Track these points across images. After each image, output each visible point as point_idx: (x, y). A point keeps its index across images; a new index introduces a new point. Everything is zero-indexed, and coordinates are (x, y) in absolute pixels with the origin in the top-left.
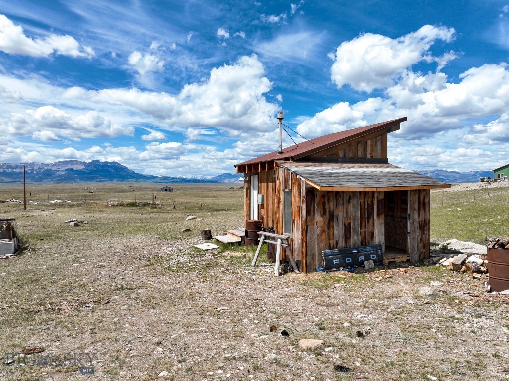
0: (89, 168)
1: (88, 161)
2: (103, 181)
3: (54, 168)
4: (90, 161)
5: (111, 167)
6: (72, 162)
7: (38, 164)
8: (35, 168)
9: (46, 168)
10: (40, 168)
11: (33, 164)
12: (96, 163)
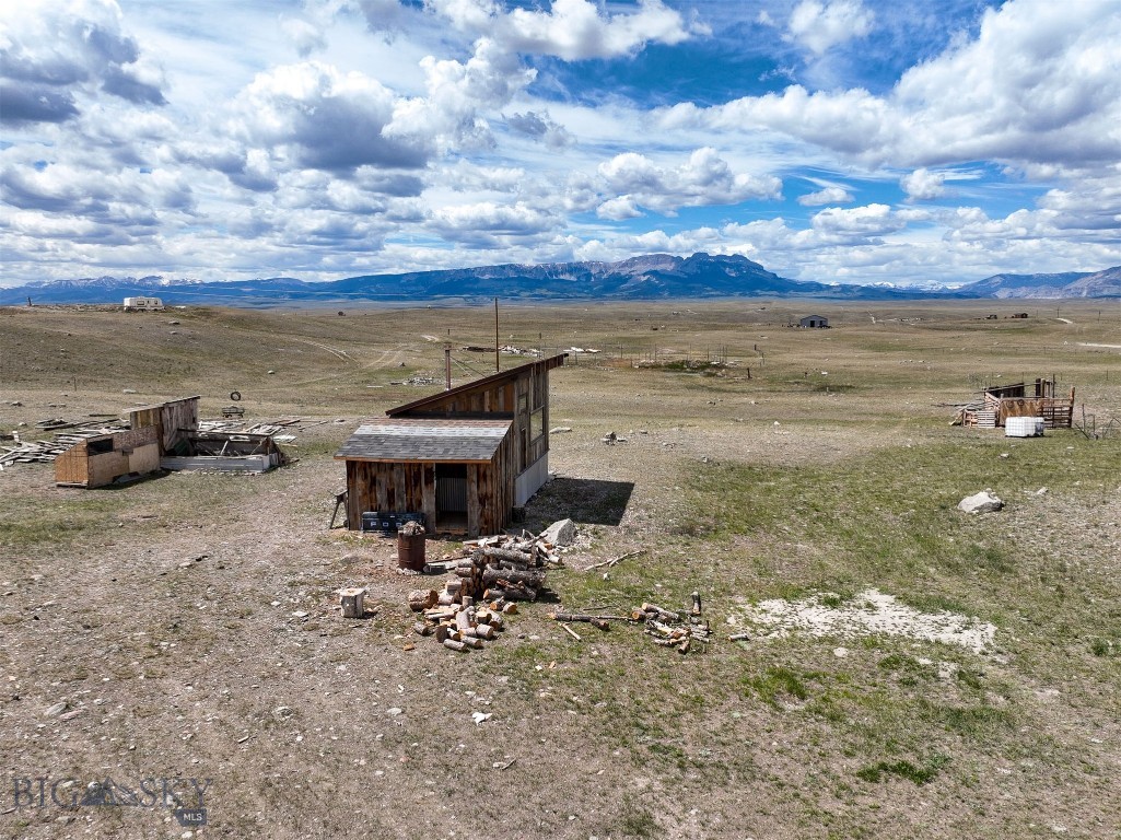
0: (688, 270)
1: (685, 256)
2: (712, 296)
3: (625, 272)
4: (691, 255)
5: (731, 266)
6: (659, 259)
7: (597, 264)
8: (593, 272)
9: (611, 272)
10: (601, 272)
11: (590, 264)
12: (700, 259)
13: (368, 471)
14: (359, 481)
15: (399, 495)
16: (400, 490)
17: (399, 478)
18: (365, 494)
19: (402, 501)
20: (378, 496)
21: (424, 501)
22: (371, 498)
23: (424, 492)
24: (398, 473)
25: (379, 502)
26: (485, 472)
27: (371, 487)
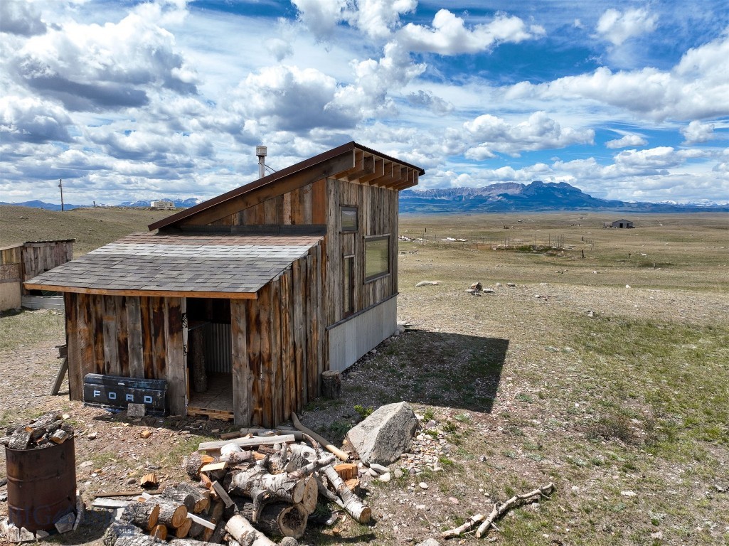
0: (529, 193)
1: (526, 184)
2: (546, 210)
3: (485, 194)
4: (530, 183)
5: (558, 190)
6: (508, 186)
7: (467, 189)
8: (464, 194)
9: (476, 194)
10: (469, 194)
11: (462, 189)
12: (537, 185)
13: (92, 310)
14: (82, 326)
15: (133, 349)
16: (135, 341)
17: (134, 323)
18: (89, 346)
19: (139, 359)
20: (106, 349)
21: (169, 360)
22: (97, 352)
23: (168, 345)
24: (131, 313)
25: (107, 359)
26: (258, 316)
27: (96, 335)
